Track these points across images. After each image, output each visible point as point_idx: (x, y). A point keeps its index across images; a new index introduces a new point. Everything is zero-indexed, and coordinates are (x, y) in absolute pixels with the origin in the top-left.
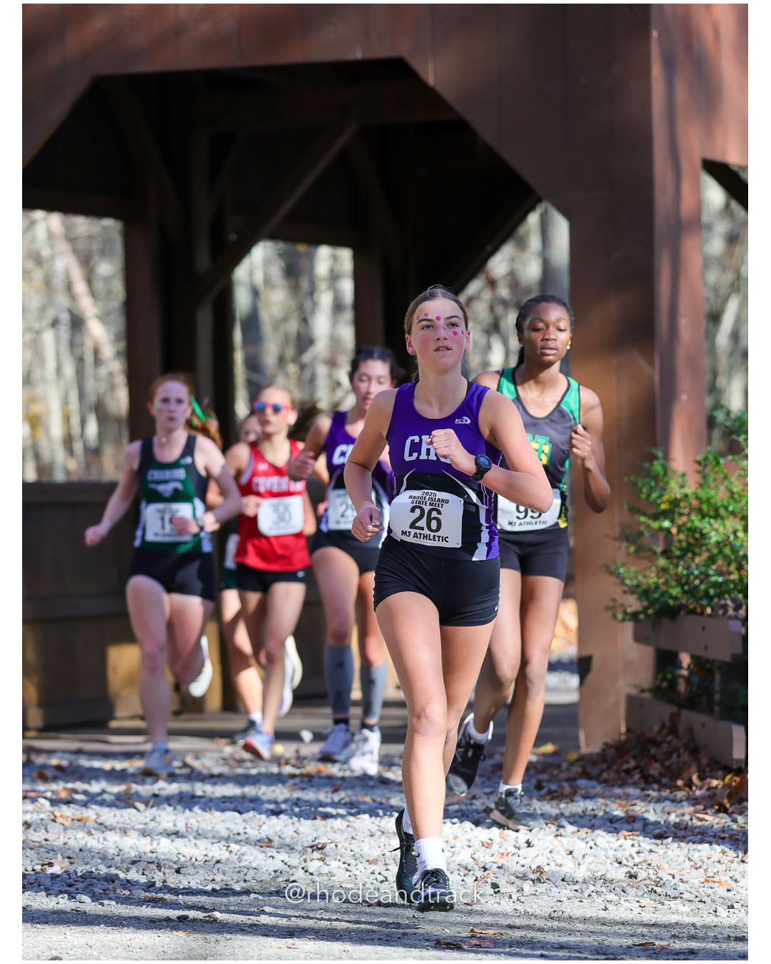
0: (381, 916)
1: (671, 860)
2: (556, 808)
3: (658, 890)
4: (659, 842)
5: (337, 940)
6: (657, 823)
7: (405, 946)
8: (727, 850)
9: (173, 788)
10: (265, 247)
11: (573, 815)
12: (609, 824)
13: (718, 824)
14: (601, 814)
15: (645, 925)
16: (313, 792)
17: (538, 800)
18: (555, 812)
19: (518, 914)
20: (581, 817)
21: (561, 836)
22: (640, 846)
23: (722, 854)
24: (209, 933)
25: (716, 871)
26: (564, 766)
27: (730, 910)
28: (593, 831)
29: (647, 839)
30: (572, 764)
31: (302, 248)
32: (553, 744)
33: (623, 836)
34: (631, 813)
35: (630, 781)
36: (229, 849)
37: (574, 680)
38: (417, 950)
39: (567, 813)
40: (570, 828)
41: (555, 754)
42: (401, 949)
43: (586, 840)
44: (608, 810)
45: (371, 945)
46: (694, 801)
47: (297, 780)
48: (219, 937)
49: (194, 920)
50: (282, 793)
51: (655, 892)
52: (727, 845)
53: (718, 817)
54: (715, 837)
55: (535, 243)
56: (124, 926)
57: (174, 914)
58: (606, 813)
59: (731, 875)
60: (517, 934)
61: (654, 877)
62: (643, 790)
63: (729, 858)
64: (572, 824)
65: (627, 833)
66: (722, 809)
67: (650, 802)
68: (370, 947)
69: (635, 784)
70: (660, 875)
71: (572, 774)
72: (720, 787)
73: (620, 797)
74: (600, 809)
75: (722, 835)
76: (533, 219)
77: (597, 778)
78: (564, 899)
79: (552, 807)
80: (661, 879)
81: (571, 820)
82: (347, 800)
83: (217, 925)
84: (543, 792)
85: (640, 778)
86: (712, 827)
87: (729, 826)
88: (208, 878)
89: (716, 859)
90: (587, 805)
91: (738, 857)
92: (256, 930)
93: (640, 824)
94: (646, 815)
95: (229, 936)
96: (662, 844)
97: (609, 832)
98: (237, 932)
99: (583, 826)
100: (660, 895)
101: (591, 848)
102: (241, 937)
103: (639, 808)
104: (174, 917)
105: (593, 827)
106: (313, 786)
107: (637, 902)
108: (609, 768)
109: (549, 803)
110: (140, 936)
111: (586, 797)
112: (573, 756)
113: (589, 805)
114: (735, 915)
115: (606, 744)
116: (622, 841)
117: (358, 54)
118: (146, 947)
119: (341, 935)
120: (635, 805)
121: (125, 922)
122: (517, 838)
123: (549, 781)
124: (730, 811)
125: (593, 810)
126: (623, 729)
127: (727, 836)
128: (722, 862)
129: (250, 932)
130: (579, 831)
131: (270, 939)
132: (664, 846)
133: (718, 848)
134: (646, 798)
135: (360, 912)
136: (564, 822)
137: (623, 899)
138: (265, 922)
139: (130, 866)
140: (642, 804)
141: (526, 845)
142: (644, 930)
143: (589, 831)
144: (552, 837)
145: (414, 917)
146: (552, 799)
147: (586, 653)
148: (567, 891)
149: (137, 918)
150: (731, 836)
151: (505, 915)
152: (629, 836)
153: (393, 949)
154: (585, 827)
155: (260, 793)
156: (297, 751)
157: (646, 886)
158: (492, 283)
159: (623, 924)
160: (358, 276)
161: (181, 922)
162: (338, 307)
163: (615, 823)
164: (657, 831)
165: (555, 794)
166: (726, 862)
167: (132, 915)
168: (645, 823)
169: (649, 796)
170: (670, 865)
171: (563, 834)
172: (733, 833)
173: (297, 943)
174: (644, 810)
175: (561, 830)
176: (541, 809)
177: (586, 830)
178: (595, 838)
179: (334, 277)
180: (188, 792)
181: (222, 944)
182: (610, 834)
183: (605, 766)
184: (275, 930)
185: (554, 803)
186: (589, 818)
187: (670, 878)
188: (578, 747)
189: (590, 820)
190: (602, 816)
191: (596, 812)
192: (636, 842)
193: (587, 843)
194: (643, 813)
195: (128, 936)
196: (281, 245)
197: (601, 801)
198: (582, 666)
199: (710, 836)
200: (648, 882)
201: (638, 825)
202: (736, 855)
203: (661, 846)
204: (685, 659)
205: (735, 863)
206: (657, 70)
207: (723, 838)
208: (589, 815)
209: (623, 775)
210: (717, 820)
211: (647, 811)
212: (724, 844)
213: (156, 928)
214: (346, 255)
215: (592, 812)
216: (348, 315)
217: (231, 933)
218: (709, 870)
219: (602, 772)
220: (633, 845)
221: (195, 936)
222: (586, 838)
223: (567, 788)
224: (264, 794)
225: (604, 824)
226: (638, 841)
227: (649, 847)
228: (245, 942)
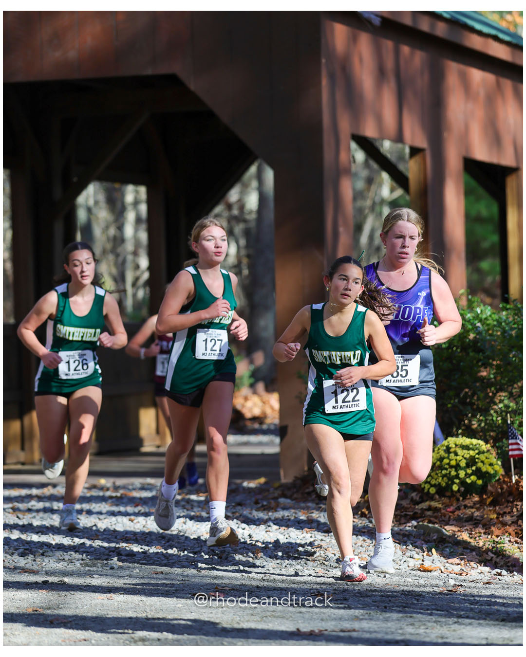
0: (163, 580)
1: (334, 545)
2: (266, 515)
3: (326, 563)
4: (326, 534)
5: (137, 594)
6: (325, 524)
7: (177, 597)
8: (366, 539)
9: (40, 505)
10: (94, 185)
11: (276, 519)
12: (297, 524)
13: (361, 524)
14: (293, 518)
15: (318, 584)
16: (123, 506)
17: (256, 510)
18: (266, 517)
19: (244, 578)
20: (281, 520)
21: (269, 531)
22: (315, 537)
23: (363, 542)
24: (61, 591)
25: (360, 551)
26: (271, 490)
27: (368, 574)
28: (288, 529)
29: (320, 533)
30: (276, 489)
31: (117, 185)
32: (265, 477)
33: (305, 532)
34: (310, 518)
35: (310, 499)
36: (73, 541)
37: (277, 440)
38: (184, 600)
39: (273, 518)
40: (275, 527)
41: (266, 483)
42: (175, 599)
43: (284, 534)
44: (297, 516)
45: (157, 597)
47: (114, 500)
48: (67, 593)
49: (52, 583)
50: (105, 508)
51: (324, 564)
52: (366, 536)
53: (361, 520)
54: (359, 531)
55: (254, 184)
56: (10, 587)
57: (40, 579)
58: (295, 518)
59: (368, 554)
61: (323, 555)
62: (317, 504)
63: (367, 544)
64: (274, 524)
65: (308, 530)
66: (363, 515)
67: (321, 511)
68: (156, 598)
69: (313, 501)
70: (327, 554)
71: (276, 495)
72: (362, 502)
73: (303, 509)
74: (292, 515)
75: (364, 530)
76: (253, 169)
77: (290, 497)
78: (271, 569)
79: (264, 515)
80: (328, 556)
81: (275, 522)
82: (143, 511)
83: (66, 586)
84: (259, 505)
85: (316, 497)
86: (357, 526)
87: (367, 525)
88: (61, 558)
89: (360, 544)
90: (284, 514)
91: (372, 543)
92: (89, 589)
93: (315, 524)
94: (319, 519)
95: (72, 593)
96: (328, 536)
97: (298, 529)
98: (77, 590)
99: (282, 526)
100: (327, 566)
101: (287, 538)
102: (80, 593)
103: (315, 515)
104: (40, 582)
105: (288, 526)
106: (123, 503)
107: (314, 570)
108: (297, 492)
109: (262, 512)
110: (20, 593)
111: (284, 509)
112: (277, 485)
113: (286, 513)
114: (371, 577)
115: (296, 477)
116: (305, 534)
117: (149, 72)
118: (24, 599)
119: (139, 591)
120: (312, 513)
121: (11, 585)
122: (243, 533)
123: (262, 499)
124: (368, 516)
125: (288, 516)
126: (306, 468)
127: (366, 531)
128: (363, 546)
129: (85, 590)
130: (280, 529)
131: (97, 594)
132: (329, 537)
133: (361, 538)
134: (319, 509)
135: (150, 578)
136: (271, 524)
137: (305, 568)
138: (94, 584)
139: (14, 551)
140: (317, 512)
141: (249, 537)
142: (318, 586)
143: (286, 528)
144: (264, 532)
145: (182, 580)
146: (264, 510)
147: (285, 423)
148: (272, 564)
149: (18, 582)
150: (368, 531)
151: (236, 578)
152: (309, 531)
153: (170, 599)
154: (283, 526)
155: (91, 508)
156: (114, 483)
157: (319, 561)
158: (229, 207)
159: (305, 583)
160: (149, 202)
161: (44, 584)
162: (138, 220)
163: (301, 523)
164: (325, 528)
165: (266, 507)
166: (366, 546)
167: (15, 581)
168: (318, 523)
169: (321, 507)
170: (333, 548)
171: (271, 530)
172: (370, 529)
173: (113, 596)
174: (317, 516)
175: (270, 528)
176: (257, 516)
177: (284, 528)
178: (289, 532)
179: (136, 203)
180: (49, 508)
181: (69, 597)
182: (298, 530)
183: (295, 490)
184: (100, 589)
185: (266, 512)
186: (286, 521)
187: (333, 556)
188: (279, 479)
189: (287, 522)
190: (293, 520)
191: (290, 517)
192: (313, 535)
193: (284, 535)
194: (317, 518)
195: (13, 593)
196: (105, 184)
197: (293, 511)
199: (357, 531)
200: (320, 558)
201: (314, 525)
202: (371, 542)
203: (328, 537)
205: (371, 546)
206: (325, 82)
207: (364, 532)
208: (286, 519)
209: (306, 495)
210: (360, 522)
211: (319, 517)
212: (364, 535)
213: (29, 588)
214: (143, 190)
215: (287, 518)
216: (144, 226)
217: (74, 591)
218: (356, 551)
219: (293, 493)
220: (311, 537)
221: (53, 592)
222: (284, 532)
223: (273, 503)
224: (94, 508)
225: (295, 524)
226: (315, 534)
227: (321, 538)
228: (82, 596)
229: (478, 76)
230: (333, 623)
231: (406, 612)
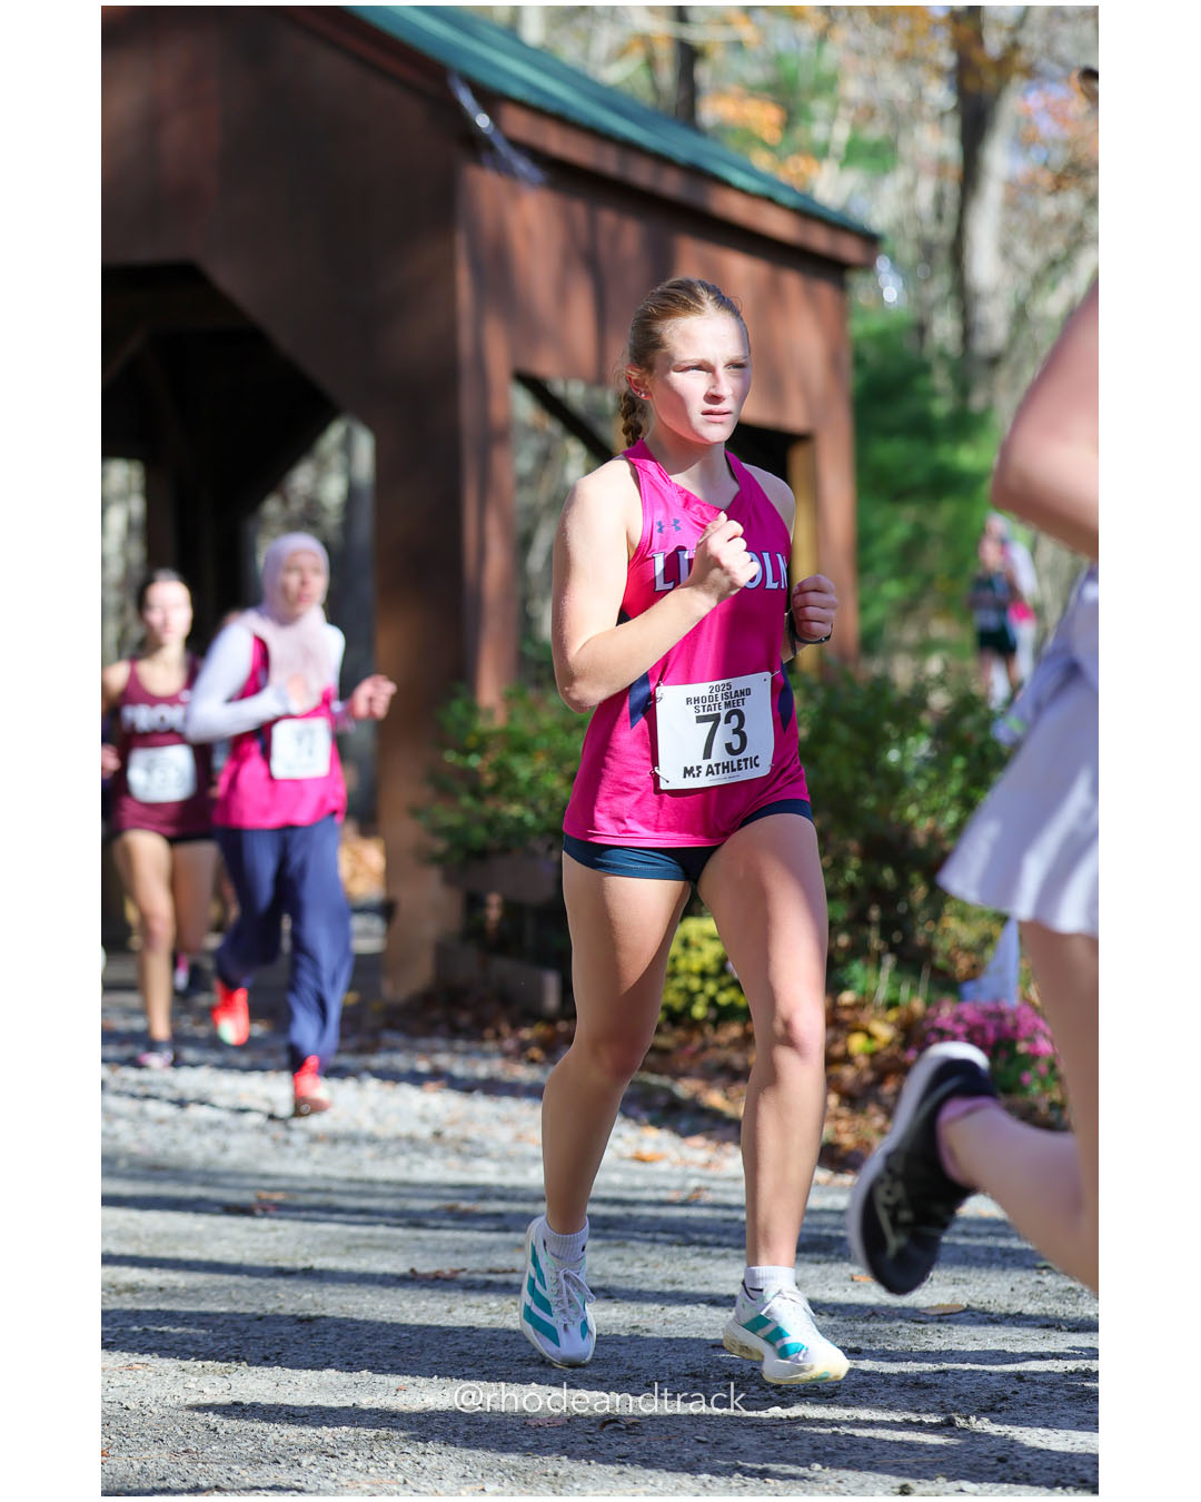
2: (359, 1061)
4: (466, 1095)
6: (463, 1080)
11: (377, 1068)
12: (413, 1078)
13: (527, 1076)
14: (405, 1068)
15: (450, 1187)
18: (357, 1064)
19: (317, 1177)
20: (386, 1070)
21: (363, 1090)
26: (367, 1017)
28: (397, 1086)
29: (454, 1093)
30: (376, 1013)
33: (429, 1091)
34: (436, 1067)
35: (436, 1032)
37: (376, 924)
38: (208, 1216)
39: (371, 1066)
40: (372, 1084)
41: (357, 1004)
44: (412, 1065)
46: (506, 1054)
51: (462, 1150)
53: (528, 1069)
55: (336, 460)
58: (410, 1067)
60: (315, 1199)
62: (449, 1041)
64: (374, 1077)
65: (433, 1089)
66: (532, 1061)
67: (456, 1055)
69: (441, 1036)
70: (467, 1132)
71: (376, 1026)
73: (425, 1050)
74: (405, 1063)
76: (335, 433)
77: (401, 1029)
81: (375, 1074)
85: (447, 1028)
86: (522, 1080)
90: (389, 1059)
94: (452, 1069)
96: (470, 1098)
97: (413, 1087)
103: (443, 1060)
105: (397, 1081)
108: (414, 1019)
111: (389, 1050)
112: (376, 1005)
113: (393, 1060)
115: (412, 993)
116: (428, 1094)
120: (441, 1058)
125: (398, 1064)
126: (430, 978)
130: (383, 1085)
132: (472, 1100)
134: (453, 1052)
136: (367, 1077)
140: (449, 1057)
143: (394, 1085)
147: (392, 896)
148: (367, 1152)
151: (302, 1178)
152: (436, 1090)
154: (389, 1081)
159: (428, 1186)
160: (150, 493)
162: (130, 526)
163: (419, 1076)
164: (463, 1085)
168: (453, 1076)
169: (455, 1048)
171: (366, 1088)
174: (448, 1063)
175: (364, 1084)
177: (390, 1084)
178: (400, 1092)
182: (415, 1089)
183: (411, 1016)
185: (357, 1056)
186: (394, 1072)
188: (381, 995)
189: (395, 1074)
191: (400, 1066)
194: (449, 1067)
197: (405, 1055)
198: (387, 910)
200: (454, 1140)
201: (445, 1079)
203: (469, 1100)
204: (494, 900)
208: (394, 1069)
209: (429, 1024)
210: (527, 1073)
211: (453, 1065)
215: (397, 1066)
219: (406, 1022)
225: (408, 1078)
229: (740, 269)
230: (477, 1257)
231: (608, 1237)
